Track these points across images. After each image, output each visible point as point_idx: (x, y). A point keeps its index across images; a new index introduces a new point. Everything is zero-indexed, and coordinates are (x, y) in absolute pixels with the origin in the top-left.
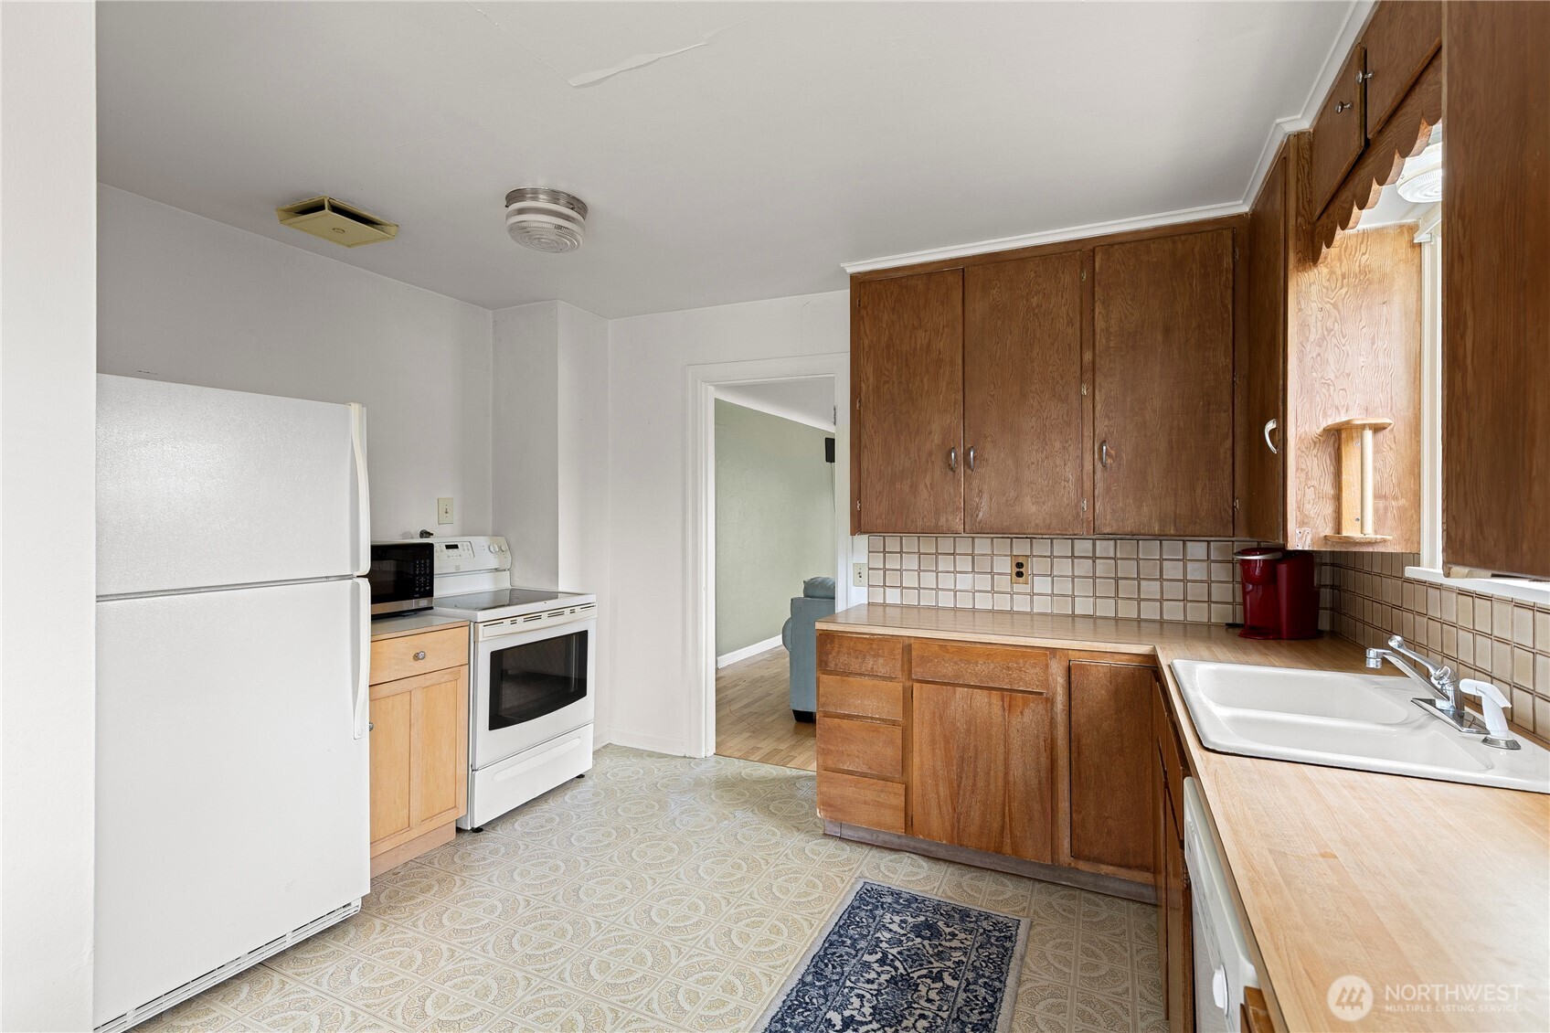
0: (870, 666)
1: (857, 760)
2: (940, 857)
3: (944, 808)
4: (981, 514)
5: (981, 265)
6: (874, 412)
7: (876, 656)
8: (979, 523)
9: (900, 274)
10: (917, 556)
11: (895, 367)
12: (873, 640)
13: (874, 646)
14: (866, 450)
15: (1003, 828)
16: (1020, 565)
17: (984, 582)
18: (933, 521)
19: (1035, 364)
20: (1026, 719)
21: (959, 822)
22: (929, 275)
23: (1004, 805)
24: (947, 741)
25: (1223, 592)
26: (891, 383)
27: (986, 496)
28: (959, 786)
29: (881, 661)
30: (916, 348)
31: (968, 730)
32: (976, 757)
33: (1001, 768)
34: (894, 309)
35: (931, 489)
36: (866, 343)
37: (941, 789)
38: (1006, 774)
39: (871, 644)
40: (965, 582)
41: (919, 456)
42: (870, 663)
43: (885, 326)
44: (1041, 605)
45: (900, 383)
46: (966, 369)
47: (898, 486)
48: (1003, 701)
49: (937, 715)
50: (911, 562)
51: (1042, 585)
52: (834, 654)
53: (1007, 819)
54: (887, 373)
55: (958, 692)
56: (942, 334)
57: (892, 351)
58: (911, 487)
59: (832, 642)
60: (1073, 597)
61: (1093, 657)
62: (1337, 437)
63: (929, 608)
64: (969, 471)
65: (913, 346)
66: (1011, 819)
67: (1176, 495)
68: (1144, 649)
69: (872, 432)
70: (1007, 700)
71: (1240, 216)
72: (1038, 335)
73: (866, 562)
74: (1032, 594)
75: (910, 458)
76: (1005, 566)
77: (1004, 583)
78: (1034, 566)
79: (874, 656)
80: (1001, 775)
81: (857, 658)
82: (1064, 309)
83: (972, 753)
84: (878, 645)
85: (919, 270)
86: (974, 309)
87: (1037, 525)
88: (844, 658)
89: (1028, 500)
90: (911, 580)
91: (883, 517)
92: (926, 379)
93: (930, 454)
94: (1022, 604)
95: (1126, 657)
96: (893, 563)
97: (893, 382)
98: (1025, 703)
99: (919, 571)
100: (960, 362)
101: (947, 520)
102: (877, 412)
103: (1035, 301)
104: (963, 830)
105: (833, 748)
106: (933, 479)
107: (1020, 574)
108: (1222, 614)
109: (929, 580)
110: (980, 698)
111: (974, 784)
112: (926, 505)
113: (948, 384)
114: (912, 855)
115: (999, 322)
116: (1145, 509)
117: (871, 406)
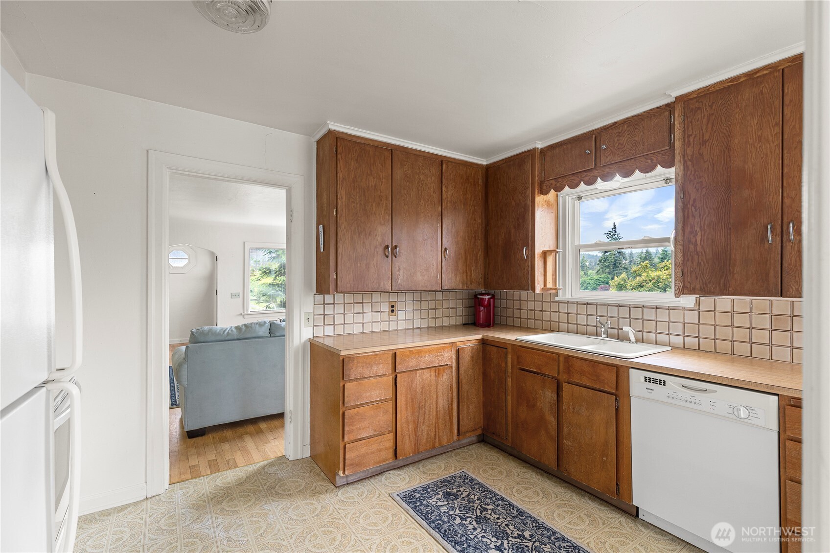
0: (375, 370)
1: (368, 429)
2: (400, 466)
3: (411, 437)
4: (399, 281)
5: (401, 151)
6: (346, 219)
7: (379, 364)
8: (399, 285)
9: (359, 141)
10: (343, 305)
11: (358, 194)
12: (376, 355)
13: (377, 358)
14: (341, 241)
15: (435, 435)
16: (393, 306)
17: (377, 316)
18: (377, 284)
19: (422, 208)
20: (444, 379)
21: (418, 441)
22: (376, 147)
23: (436, 423)
24: (413, 401)
25: (460, 312)
26: (355, 203)
27: (402, 272)
28: (418, 423)
29: (381, 366)
30: (369, 186)
31: (422, 392)
32: (425, 405)
33: (435, 406)
34: (357, 160)
35: (377, 267)
36: (341, 176)
37: (410, 427)
38: (437, 408)
39: (376, 358)
40: (368, 317)
41: (370, 247)
42: (375, 368)
43: (352, 168)
44: (401, 326)
45: (361, 204)
46: (393, 204)
47: (359, 265)
48: (436, 372)
49: (408, 388)
50: (340, 309)
51: (401, 315)
52: (354, 369)
53: (437, 430)
54: (353, 196)
55: (417, 373)
56: (382, 182)
57: (356, 184)
58: (366, 265)
59: (353, 361)
60: (413, 319)
61: (464, 344)
62: (545, 254)
63: (349, 335)
64: (394, 258)
65: (367, 184)
66: (438, 428)
67: (466, 272)
68: (479, 337)
69: (345, 231)
70: (437, 371)
71: (482, 165)
72: (423, 194)
73: (312, 311)
74: (398, 320)
75: (366, 249)
76: (386, 307)
77: (385, 316)
78: (399, 306)
79: (377, 364)
80: (435, 409)
81: (368, 367)
82: (432, 184)
83: (423, 403)
84: (379, 357)
85: (370, 143)
86: (397, 173)
87: (422, 286)
88: (360, 370)
89: (419, 273)
90: (339, 320)
91: (351, 282)
92: (374, 205)
93: (376, 247)
94: (393, 327)
95: (474, 341)
96: (329, 310)
97: (357, 203)
98: (444, 371)
99: (345, 314)
100: (391, 199)
101: (384, 284)
102: (347, 219)
103: (422, 177)
104: (420, 444)
105: (354, 428)
106: (377, 261)
107: (393, 311)
108: (460, 320)
109: (349, 318)
110: (427, 373)
111: (424, 418)
112: (374, 276)
113: (385, 210)
114: (390, 472)
115: (408, 184)
116: (458, 278)
117: (344, 215)
